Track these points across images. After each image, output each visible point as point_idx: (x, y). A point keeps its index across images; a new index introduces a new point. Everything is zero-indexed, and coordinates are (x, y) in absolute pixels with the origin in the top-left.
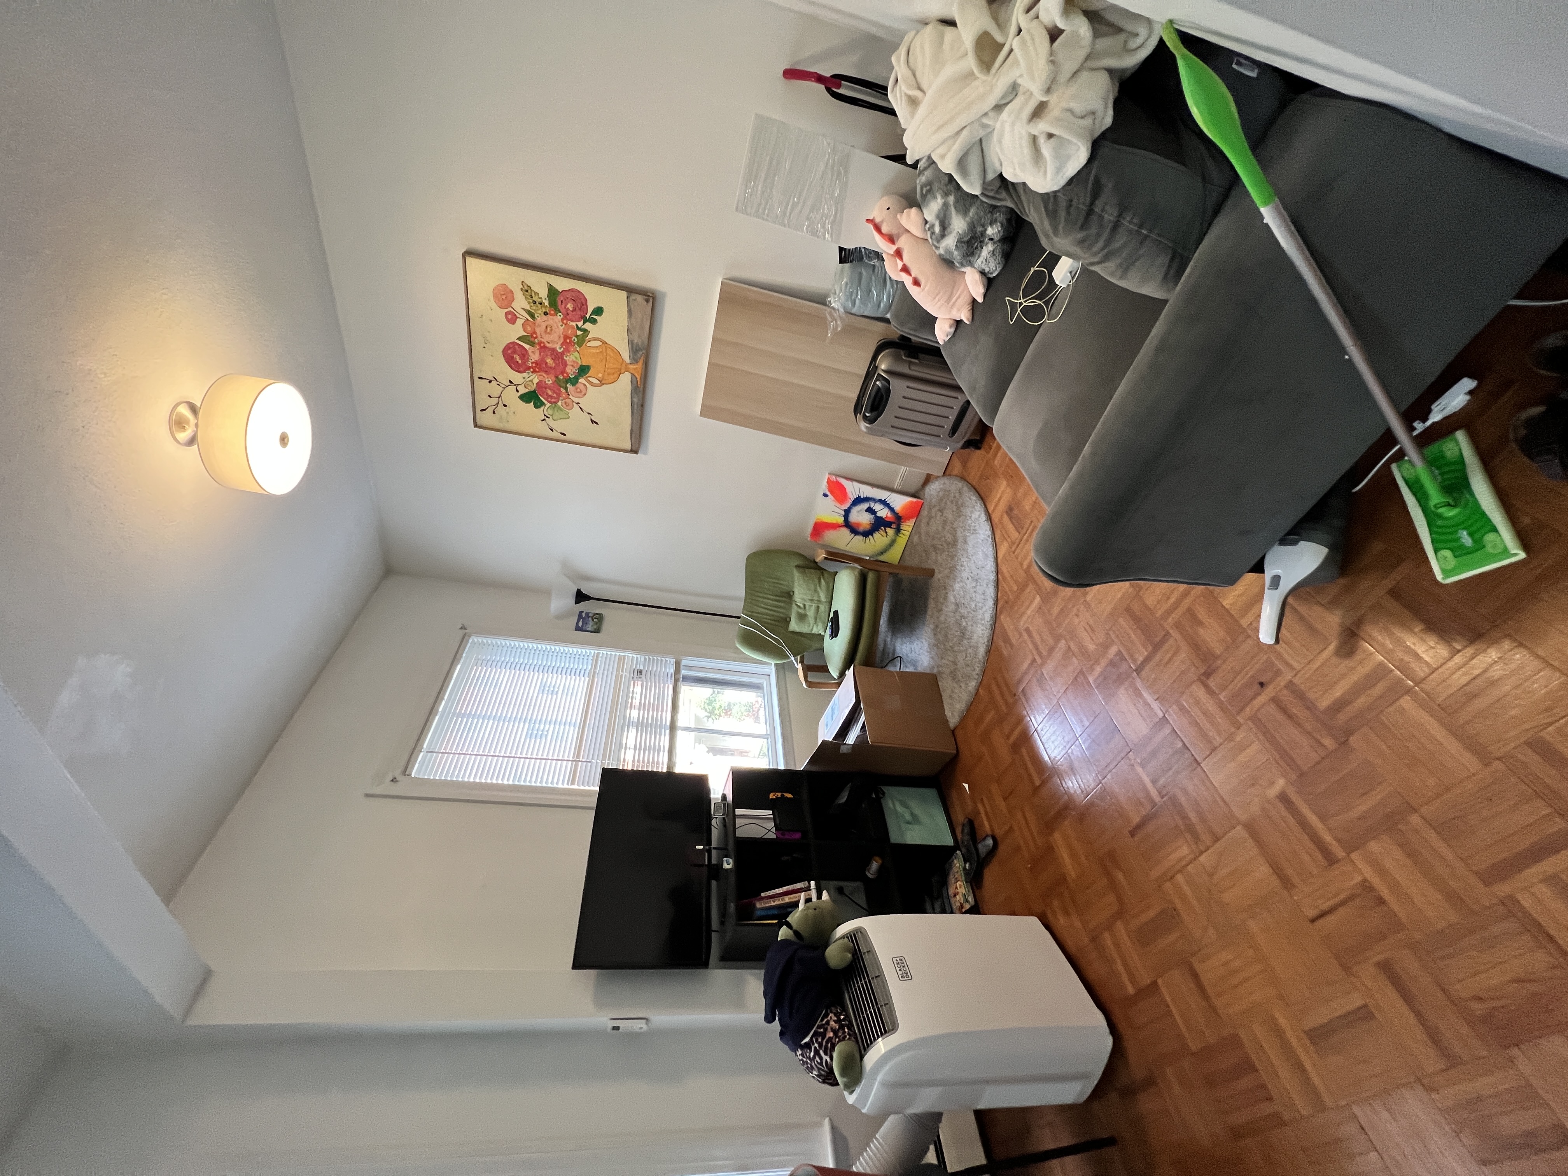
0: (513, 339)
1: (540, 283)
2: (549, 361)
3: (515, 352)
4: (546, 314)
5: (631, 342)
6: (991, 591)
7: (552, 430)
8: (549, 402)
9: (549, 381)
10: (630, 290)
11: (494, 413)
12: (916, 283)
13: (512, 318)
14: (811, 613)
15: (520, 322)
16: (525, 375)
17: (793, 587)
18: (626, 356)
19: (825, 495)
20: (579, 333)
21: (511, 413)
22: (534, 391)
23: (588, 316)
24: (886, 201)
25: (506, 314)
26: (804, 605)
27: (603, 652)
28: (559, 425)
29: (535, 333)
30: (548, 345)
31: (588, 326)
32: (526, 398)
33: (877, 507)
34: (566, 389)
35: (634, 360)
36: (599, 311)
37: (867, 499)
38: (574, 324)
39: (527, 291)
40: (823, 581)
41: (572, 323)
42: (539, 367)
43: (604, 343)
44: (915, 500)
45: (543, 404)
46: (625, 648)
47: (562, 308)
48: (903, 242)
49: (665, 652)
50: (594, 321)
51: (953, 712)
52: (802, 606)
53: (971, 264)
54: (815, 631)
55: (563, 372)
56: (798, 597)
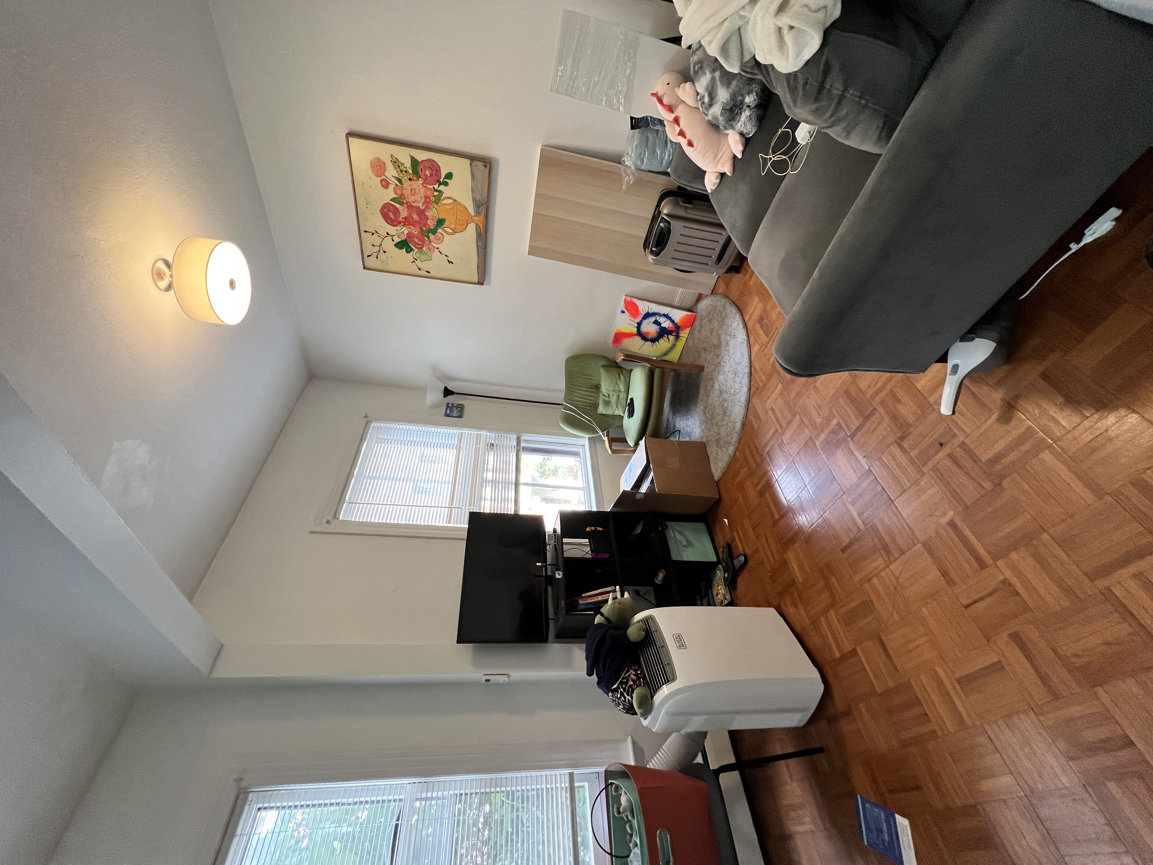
0: (387, 200)
1: (404, 156)
2: (415, 217)
3: (389, 211)
4: (410, 179)
5: (474, 200)
6: (746, 380)
7: (420, 270)
8: (417, 248)
9: (416, 232)
10: (472, 158)
11: (377, 258)
12: (690, 144)
13: (385, 184)
14: (613, 400)
15: (391, 187)
16: (398, 228)
17: (600, 381)
18: (471, 210)
19: (623, 312)
20: (436, 193)
21: (389, 258)
22: (405, 240)
23: (441, 180)
24: (667, 78)
25: (381, 181)
26: (609, 394)
27: (466, 431)
28: (425, 266)
29: (403, 195)
30: (414, 204)
31: (442, 188)
32: (400, 245)
33: (662, 320)
34: (428, 237)
35: (478, 213)
36: (449, 176)
37: (654, 314)
38: (431, 187)
39: (395, 162)
40: (621, 376)
41: (430, 186)
42: (407, 222)
43: (455, 200)
44: (690, 313)
45: (412, 250)
46: (480, 428)
47: (421, 174)
48: (680, 111)
49: (509, 431)
50: (446, 184)
51: (717, 469)
52: (607, 395)
53: (733, 128)
54: (617, 413)
55: (425, 225)
56: (604, 389)
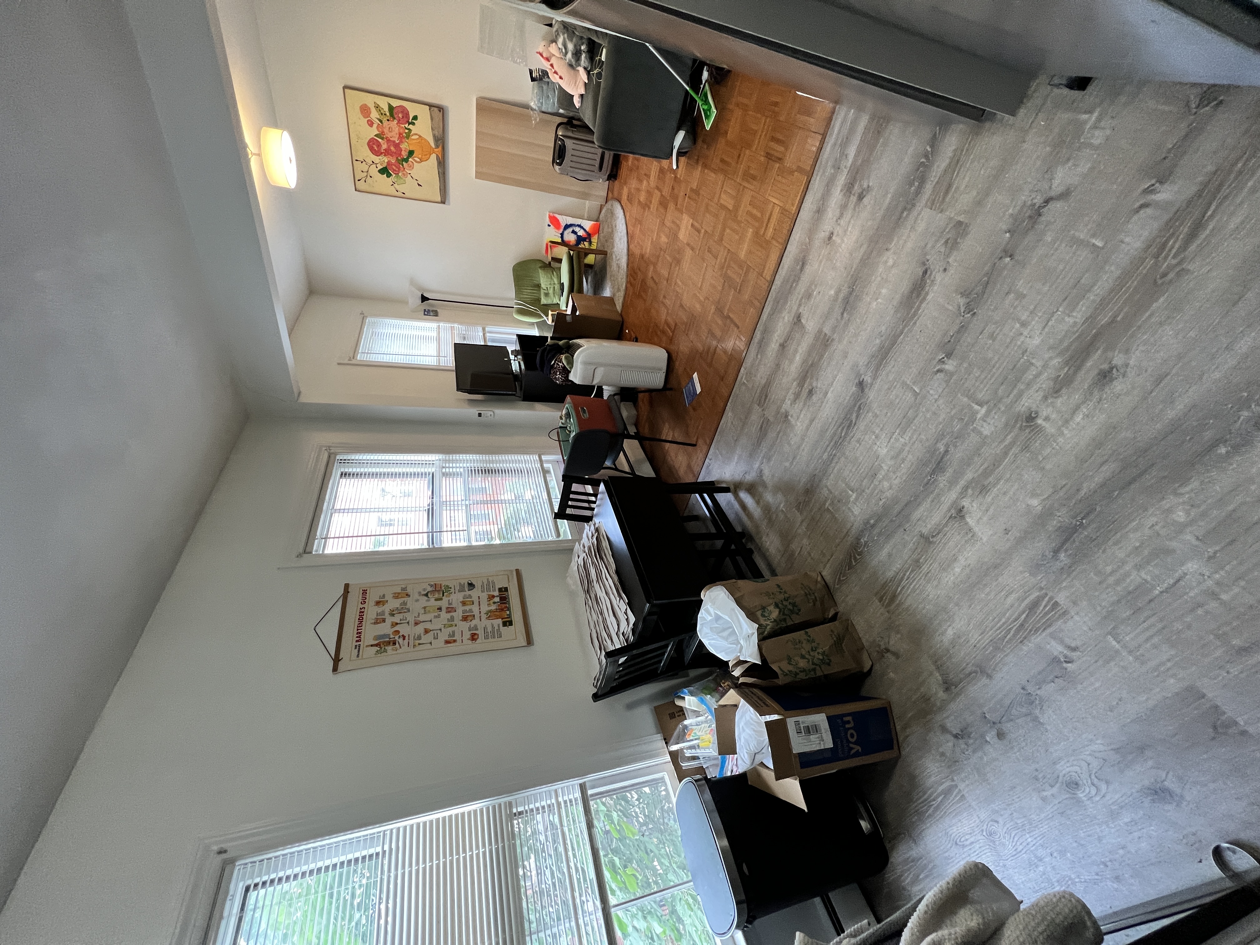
0: (372, 136)
1: (384, 103)
5: (434, 136)
7: (397, 191)
8: (394, 174)
9: (393, 161)
10: (431, 106)
11: (365, 181)
12: (561, 78)
13: (371, 124)
14: (551, 291)
15: (375, 126)
16: (380, 157)
17: (540, 280)
18: (432, 144)
21: (375, 182)
23: (410, 121)
24: (543, 43)
25: (368, 121)
27: (441, 324)
28: (401, 188)
29: (383, 132)
30: (391, 139)
31: (411, 127)
32: (382, 171)
33: (577, 229)
35: (437, 147)
36: (415, 118)
37: (571, 225)
38: (403, 126)
39: (377, 108)
40: (553, 271)
42: (387, 152)
43: (420, 136)
44: (595, 223)
45: (391, 175)
46: (454, 322)
47: (395, 116)
48: (553, 61)
50: (413, 124)
52: (546, 289)
54: (555, 302)
55: (400, 155)
56: (543, 286)
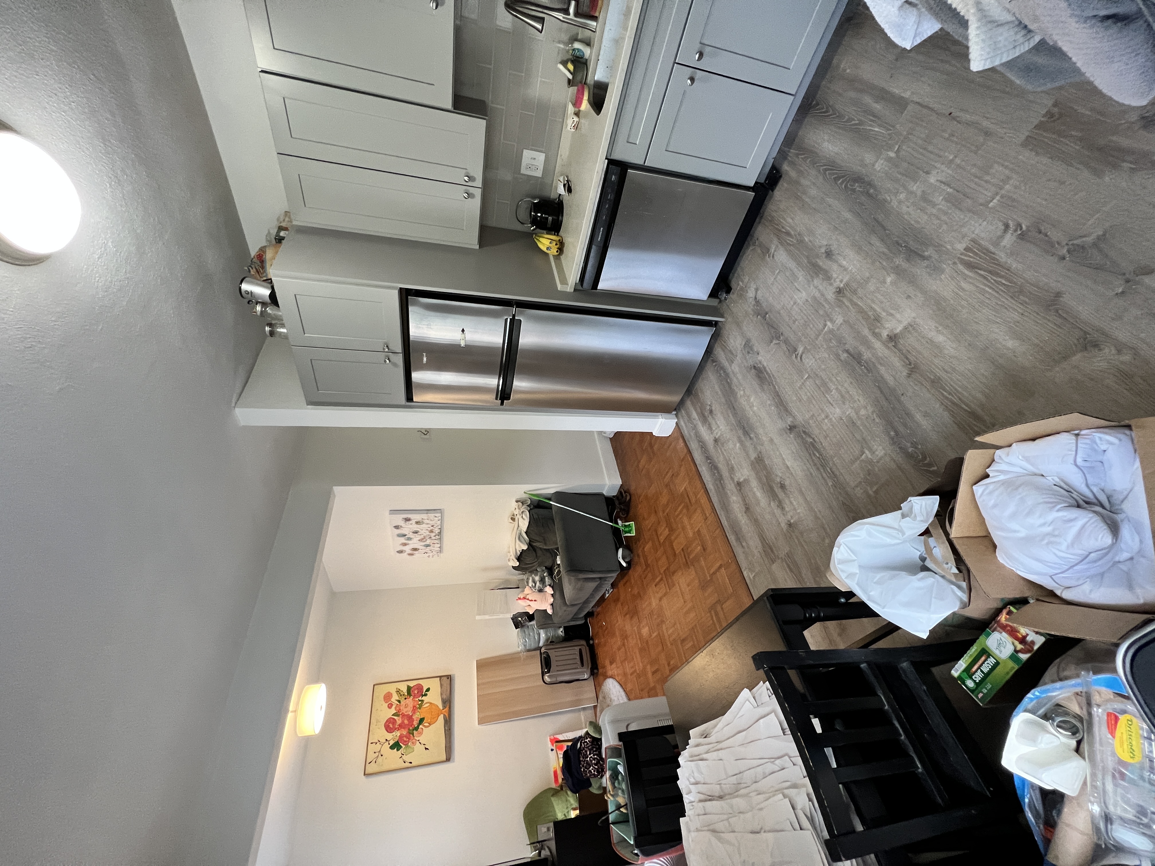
0: (390, 716)
1: (404, 687)
2: (406, 721)
3: (390, 723)
4: (405, 699)
5: (443, 700)
7: (405, 762)
8: (404, 745)
9: (404, 732)
10: (440, 677)
11: (376, 762)
13: (390, 706)
15: (394, 707)
16: (394, 733)
18: (441, 707)
19: (550, 751)
20: (420, 702)
22: (397, 741)
23: (423, 694)
25: (388, 705)
28: (409, 758)
29: (400, 709)
30: (406, 714)
31: (424, 698)
32: (392, 748)
34: (413, 734)
35: (444, 707)
36: (428, 690)
39: (398, 691)
41: (416, 699)
42: (401, 726)
43: (431, 703)
45: (401, 747)
47: (412, 694)
50: (426, 695)
55: (412, 725)
